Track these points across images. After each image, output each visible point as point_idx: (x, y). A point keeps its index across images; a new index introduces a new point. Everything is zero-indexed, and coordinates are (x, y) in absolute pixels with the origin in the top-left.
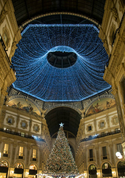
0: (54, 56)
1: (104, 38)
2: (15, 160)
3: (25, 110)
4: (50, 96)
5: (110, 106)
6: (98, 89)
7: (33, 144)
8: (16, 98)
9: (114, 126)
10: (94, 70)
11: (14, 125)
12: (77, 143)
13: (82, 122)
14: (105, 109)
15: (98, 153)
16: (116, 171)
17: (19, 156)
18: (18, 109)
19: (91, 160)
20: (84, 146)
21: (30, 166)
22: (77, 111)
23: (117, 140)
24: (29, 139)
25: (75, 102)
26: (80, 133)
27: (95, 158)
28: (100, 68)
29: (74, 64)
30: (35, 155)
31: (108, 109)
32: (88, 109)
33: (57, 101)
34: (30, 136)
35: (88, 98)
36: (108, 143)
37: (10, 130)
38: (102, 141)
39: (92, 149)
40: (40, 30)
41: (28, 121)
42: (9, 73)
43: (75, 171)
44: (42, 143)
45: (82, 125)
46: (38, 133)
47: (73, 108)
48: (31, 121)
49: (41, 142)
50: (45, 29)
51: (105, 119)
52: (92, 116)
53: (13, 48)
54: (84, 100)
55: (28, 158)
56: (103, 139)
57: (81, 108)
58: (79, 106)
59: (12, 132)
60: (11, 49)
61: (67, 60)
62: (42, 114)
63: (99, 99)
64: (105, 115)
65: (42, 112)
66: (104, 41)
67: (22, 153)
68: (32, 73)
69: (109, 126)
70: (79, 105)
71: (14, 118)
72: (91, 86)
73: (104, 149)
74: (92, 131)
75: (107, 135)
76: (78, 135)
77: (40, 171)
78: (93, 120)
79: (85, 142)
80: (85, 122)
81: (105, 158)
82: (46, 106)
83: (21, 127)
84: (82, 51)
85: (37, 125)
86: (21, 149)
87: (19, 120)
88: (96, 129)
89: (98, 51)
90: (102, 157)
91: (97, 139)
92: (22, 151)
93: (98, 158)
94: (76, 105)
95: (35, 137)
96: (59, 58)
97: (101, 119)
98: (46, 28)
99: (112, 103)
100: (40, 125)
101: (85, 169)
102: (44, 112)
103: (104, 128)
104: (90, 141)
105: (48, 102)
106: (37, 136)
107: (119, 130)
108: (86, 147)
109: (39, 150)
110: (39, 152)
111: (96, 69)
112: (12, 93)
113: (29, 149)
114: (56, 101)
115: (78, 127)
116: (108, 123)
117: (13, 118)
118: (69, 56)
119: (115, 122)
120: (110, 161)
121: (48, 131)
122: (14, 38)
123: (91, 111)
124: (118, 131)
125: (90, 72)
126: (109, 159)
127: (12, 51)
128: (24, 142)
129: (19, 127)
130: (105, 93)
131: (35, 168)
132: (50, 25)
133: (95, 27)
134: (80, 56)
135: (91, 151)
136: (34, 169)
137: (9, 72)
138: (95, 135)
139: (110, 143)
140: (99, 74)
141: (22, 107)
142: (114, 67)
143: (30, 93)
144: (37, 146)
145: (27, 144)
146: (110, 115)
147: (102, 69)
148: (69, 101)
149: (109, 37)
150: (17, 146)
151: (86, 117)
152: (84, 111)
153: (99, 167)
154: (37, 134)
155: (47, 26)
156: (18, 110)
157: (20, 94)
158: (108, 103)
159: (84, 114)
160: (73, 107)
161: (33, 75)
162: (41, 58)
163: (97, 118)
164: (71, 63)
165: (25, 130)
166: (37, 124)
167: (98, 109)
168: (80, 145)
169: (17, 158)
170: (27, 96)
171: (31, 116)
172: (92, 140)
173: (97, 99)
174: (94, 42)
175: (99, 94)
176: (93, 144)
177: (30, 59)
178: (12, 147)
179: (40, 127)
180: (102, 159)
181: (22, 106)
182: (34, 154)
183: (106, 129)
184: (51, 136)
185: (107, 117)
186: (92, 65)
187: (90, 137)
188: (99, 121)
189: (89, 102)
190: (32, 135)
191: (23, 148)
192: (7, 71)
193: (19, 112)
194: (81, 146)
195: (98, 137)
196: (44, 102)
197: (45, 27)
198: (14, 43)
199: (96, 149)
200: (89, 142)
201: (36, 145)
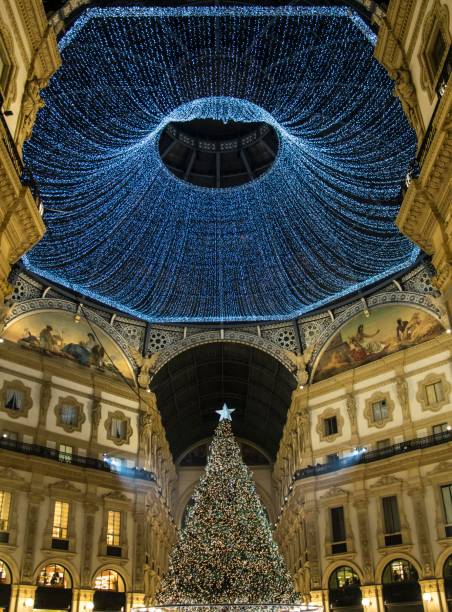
0: (186, 139)
1: (398, 63)
2: (39, 556)
3: (70, 356)
4: (172, 299)
5: (409, 336)
6: (361, 271)
7: (106, 491)
8: (34, 309)
9: (429, 414)
10: (348, 195)
11: (32, 418)
12: (280, 485)
13: (298, 401)
14: (390, 349)
15: (363, 523)
16: (438, 591)
17: (55, 541)
18: (43, 353)
19: (339, 549)
20: (309, 496)
21: (98, 578)
22: (280, 358)
23: (439, 470)
24: (90, 472)
25: (270, 322)
26: (291, 446)
27: (354, 542)
28: (372, 186)
29: (265, 170)
30: (117, 532)
31: (403, 348)
32: (324, 349)
33: (200, 319)
34: (92, 460)
35: (322, 307)
36: (405, 485)
37: (13, 437)
38: (378, 475)
39: (341, 508)
40: (134, 33)
41: (85, 402)
42: (16, 204)
43: (283, 593)
44: (142, 487)
45: (300, 414)
46: (124, 447)
47: (264, 347)
48: (96, 401)
49: (140, 482)
50: (153, 26)
51: (391, 390)
52: (340, 378)
53: (29, 104)
54: (305, 315)
55: (88, 547)
56: (385, 467)
57: (292, 348)
58: (286, 339)
59: (22, 444)
60: (22, 107)
61: (239, 155)
62: (138, 371)
63: (366, 312)
64: (391, 374)
65: (139, 363)
66: (399, 74)
67: (65, 525)
68: (97, 207)
69: (407, 417)
70: (284, 335)
71: (30, 389)
72: (336, 257)
73: (389, 505)
74: (341, 435)
75: (402, 451)
76: (283, 451)
77: (135, 595)
78: (342, 392)
79: (311, 480)
80: (312, 402)
81: (393, 540)
82: (154, 339)
83: (60, 423)
84: (301, 116)
85: (119, 416)
86: (61, 511)
87: (50, 397)
88: (357, 428)
89: (366, 115)
90: (382, 537)
91: (362, 467)
92: (66, 520)
93: (365, 542)
94: (275, 336)
95: (116, 464)
96: (206, 146)
97: (378, 390)
98: (155, 22)
99: (418, 323)
100: (133, 417)
101: (316, 585)
102: (148, 363)
103: (389, 426)
104: (331, 476)
105: (161, 324)
106: (123, 460)
107: (448, 432)
108: (316, 501)
109: (129, 514)
110: (130, 522)
111: (356, 190)
112: (20, 291)
113: (90, 508)
114: (195, 319)
115: (284, 421)
116: (405, 404)
117: (27, 391)
118: (247, 140)
119: (432, 399)
120: (416, 551)
121: (165, 439)
122: (32, 65)
123: (334, 360)
124: (442, 434)
125: (332, 204)
126: (411, 544)
127: (23, 117)
128: (71, 482)
129: (51, 424)
130: (392, 287)
131: (116, 583)
132: (173, 12)
133: (356, 19)
134: (291, 137)
135: (337, 515)
136: (112, 587)
137: (16, 202)
138: (352, 451)
139: (411, 482)
140: (369, 210)
141: (58, 346)
142: (441, 179)
143: (92, 288)
144: (123, 498)
145: (83, 491)
146: (412, 373)
147: (380, 189)
148: (249, 318)
149: (419, 56)
150: (43, 499)
151: (314, 381)
152: (307, 357)
153: (369, 578)
154: (122, 452)
155: (161, 12)
156: (44, 357)
157: (53, 294)
158: (402, 326)
159: (308, 368)
160: (261, 344)
161: (104, 215)
162: (136, 146)
163: (358, 386)
164: (252, 169)
165: (75, 435)
166: (122, 413)
167: (363, 349)
168: (290, 491)
169: (43, 549)
170: (78, 303)
171: (98, 379)
172: (340, 472)
173: (359, 311)
174: (352, 80)
175: (367, 292)
176: (346, 487)
177: (90, 153)
178: (23, 503)
179: (134, 424)
180: (383, 542)
181: (59, 343)
182: (110, 529)
183: (397, 428)
184: (174, 460)
185: (401, 379)
186: (342, 173)
187: (333, 462)
188: (368, 395)
189: (326, 324)
190: (100, 455)
191: (66, 506)
192: (10, 199)
193: (51, 364)
194: (298, 494)
195: (363, 460)
196: (148, 326)
197: (152, 18)
198: (33, 84)
199: (355, 505)
200: (329, 480)
201: (117, 493)
